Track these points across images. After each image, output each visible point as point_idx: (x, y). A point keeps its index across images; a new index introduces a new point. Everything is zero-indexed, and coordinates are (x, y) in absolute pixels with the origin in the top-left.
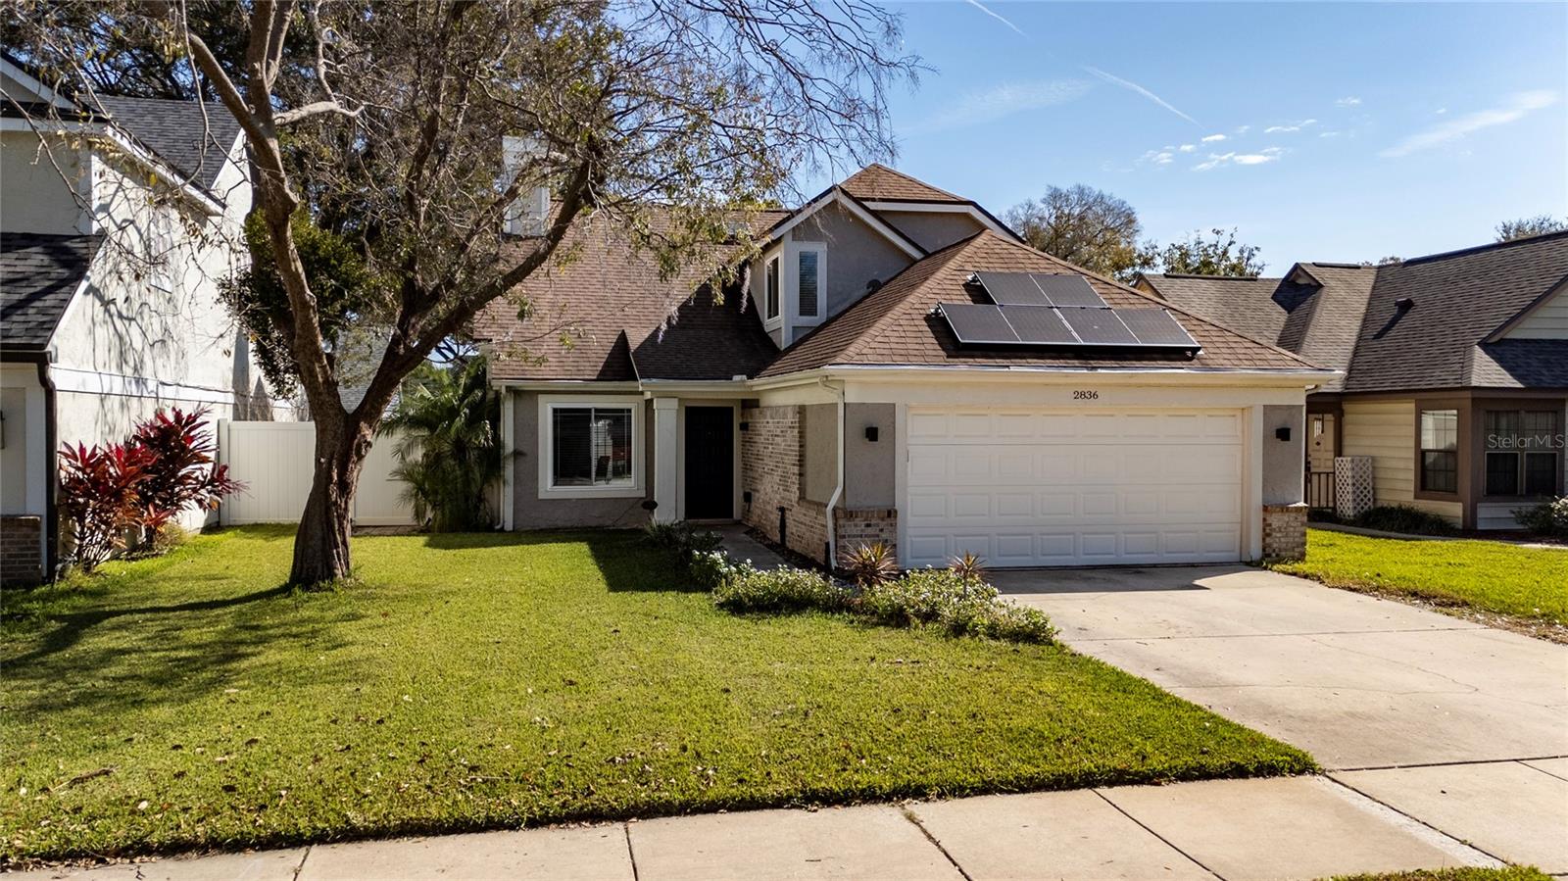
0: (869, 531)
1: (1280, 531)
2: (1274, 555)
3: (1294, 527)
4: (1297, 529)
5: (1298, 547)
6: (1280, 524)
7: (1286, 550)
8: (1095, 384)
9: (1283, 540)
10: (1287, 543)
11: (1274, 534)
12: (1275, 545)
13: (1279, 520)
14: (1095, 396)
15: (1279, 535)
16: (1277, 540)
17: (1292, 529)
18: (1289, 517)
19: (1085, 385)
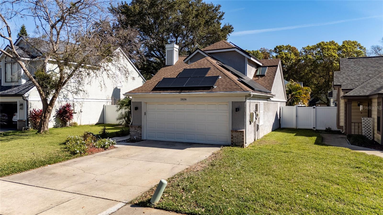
0: (135, 130)
1: (236, 137)
2: (234, 144)
3: (240, 137)
4: (241, 137)
5: (241, 142)
6: (235, 135)
7: (237, 143)
8: (186, 97)
9: (236, 140)
10: (238, 141)
11: (234, 138)
12: (234, 141)
13: (235, 134)
14: (186, 99)
15: (235, 138)
16: (235, 140)
17: (239, 137)
18: (238, 133)
19: (184, 97)
